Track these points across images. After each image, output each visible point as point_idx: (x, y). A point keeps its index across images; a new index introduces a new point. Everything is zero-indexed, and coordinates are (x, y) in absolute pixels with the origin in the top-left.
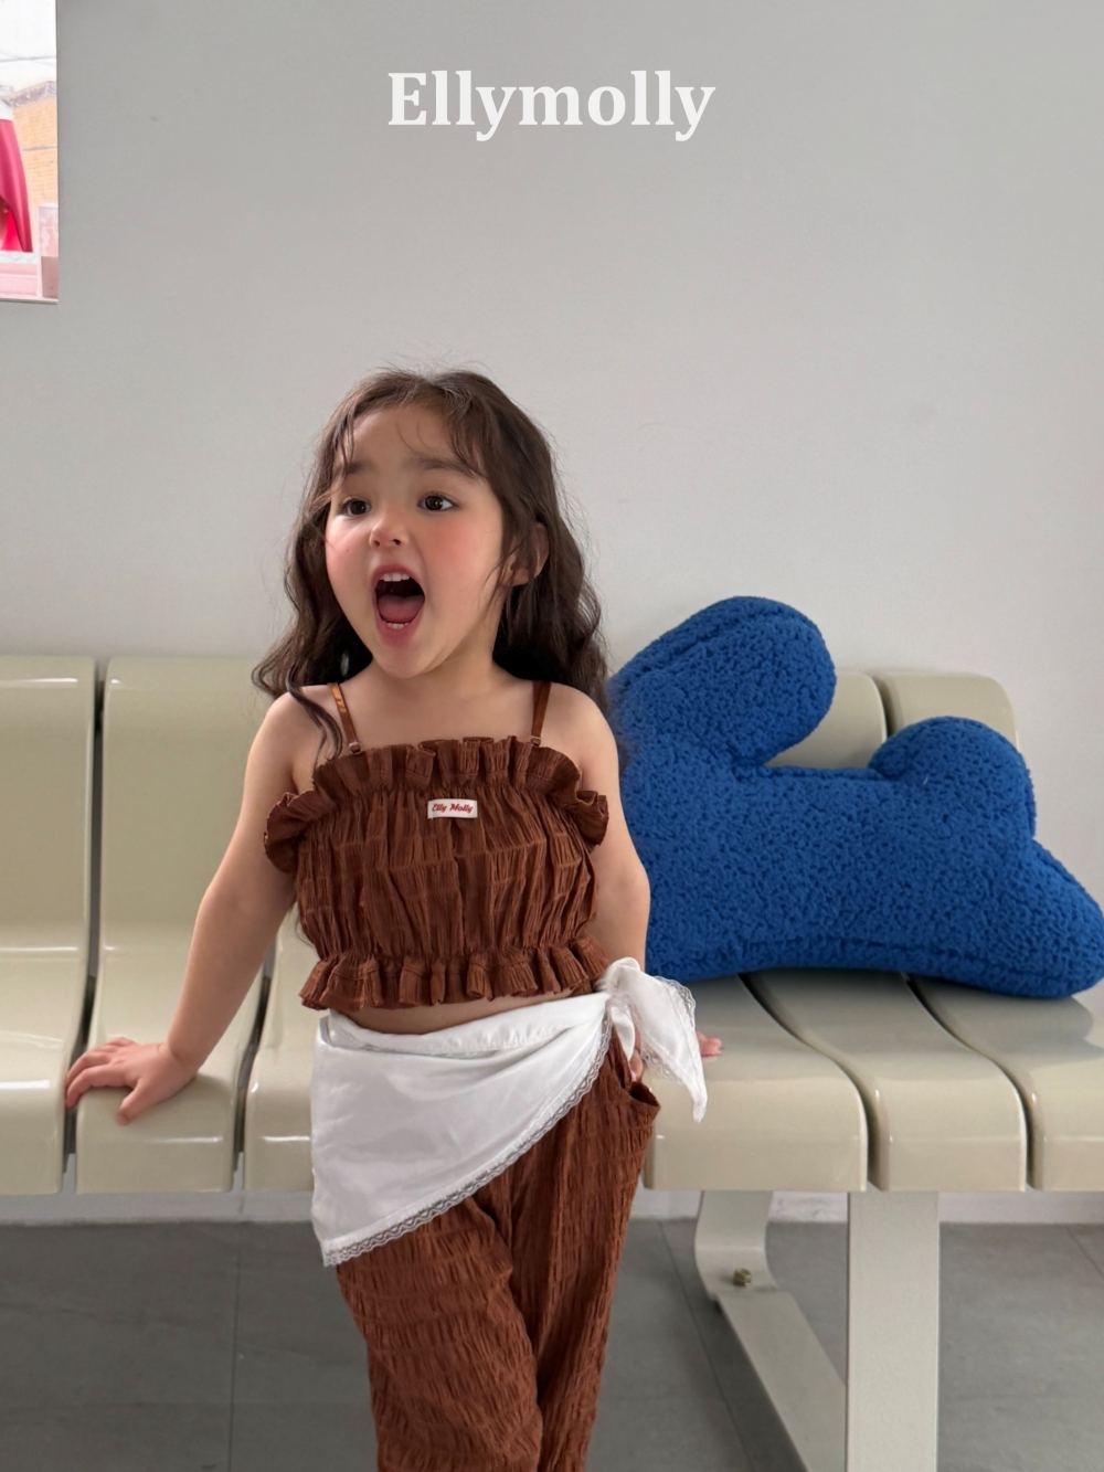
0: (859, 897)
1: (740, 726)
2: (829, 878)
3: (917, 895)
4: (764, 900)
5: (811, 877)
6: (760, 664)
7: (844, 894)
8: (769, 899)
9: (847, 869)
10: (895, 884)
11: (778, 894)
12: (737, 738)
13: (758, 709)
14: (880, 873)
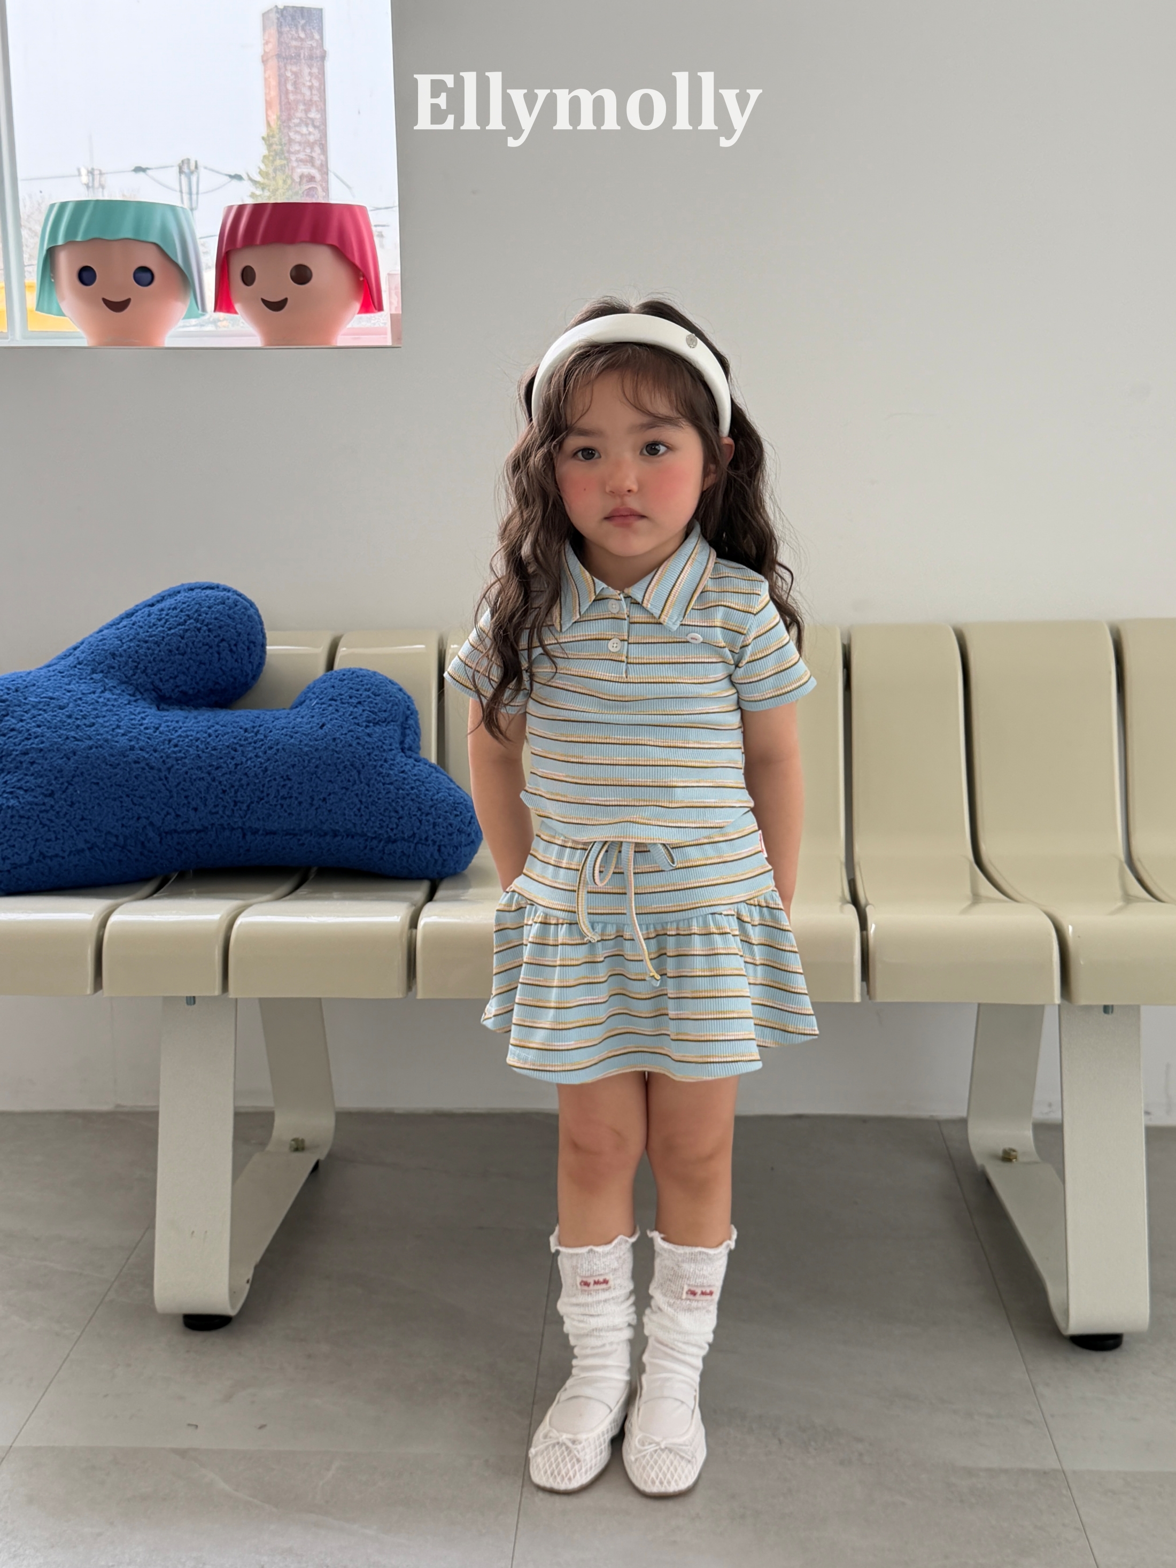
0: (249, 789)
1: (164, 670)
2: (223, 775)
3: (296, 786)
4: (170, 792)
5: (209, 773)
6: (185, 621)
7: (236, 787)
8: (175, 790)
9: (239, 767)
10: (277, 777)
11: (181, 786)
12: (161, 680)
13: (181, 657)
14: (266, 770)
